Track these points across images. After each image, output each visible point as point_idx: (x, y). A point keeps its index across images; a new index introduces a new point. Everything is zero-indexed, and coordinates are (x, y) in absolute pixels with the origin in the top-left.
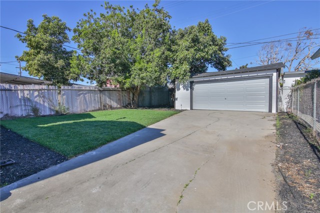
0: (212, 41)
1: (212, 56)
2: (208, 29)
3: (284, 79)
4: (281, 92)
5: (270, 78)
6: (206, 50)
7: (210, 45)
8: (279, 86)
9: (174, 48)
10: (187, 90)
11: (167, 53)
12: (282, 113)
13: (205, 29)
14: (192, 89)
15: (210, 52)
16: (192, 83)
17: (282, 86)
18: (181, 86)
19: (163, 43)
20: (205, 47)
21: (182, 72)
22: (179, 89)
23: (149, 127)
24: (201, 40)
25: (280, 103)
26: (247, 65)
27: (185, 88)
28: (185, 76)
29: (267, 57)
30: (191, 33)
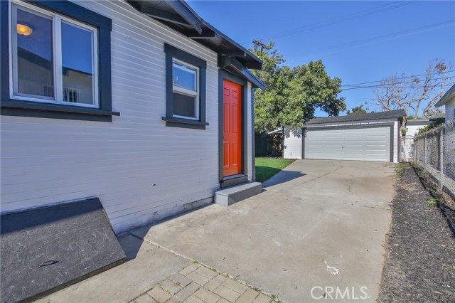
0: (326, 84)
1: (325, 99)
2: (322, 70)
3: (407, 127)
4: (403, 142)
5: (392, 126)
6: (320, 93)
7: (324, 88)
8: (401, 135)
9: (285, 91)
10: (299, 137)
11: (279, 97)
12: (404, 162)
13: (317, 69)
14: (304, 135)
15: (324, 96)
16: (304, 129)
17: (404, 135)
18: (291, 133)
19: (274, 86)
20: (318, 89)
21: (296, 118)
22: (288, 136)
23: (284, 170)
24: (315, 82)
25: (402, 153)
26: (362, 106)
27: (296, 134)
28: (298, 122)
29: (386, 96)
30: (302, 74)
